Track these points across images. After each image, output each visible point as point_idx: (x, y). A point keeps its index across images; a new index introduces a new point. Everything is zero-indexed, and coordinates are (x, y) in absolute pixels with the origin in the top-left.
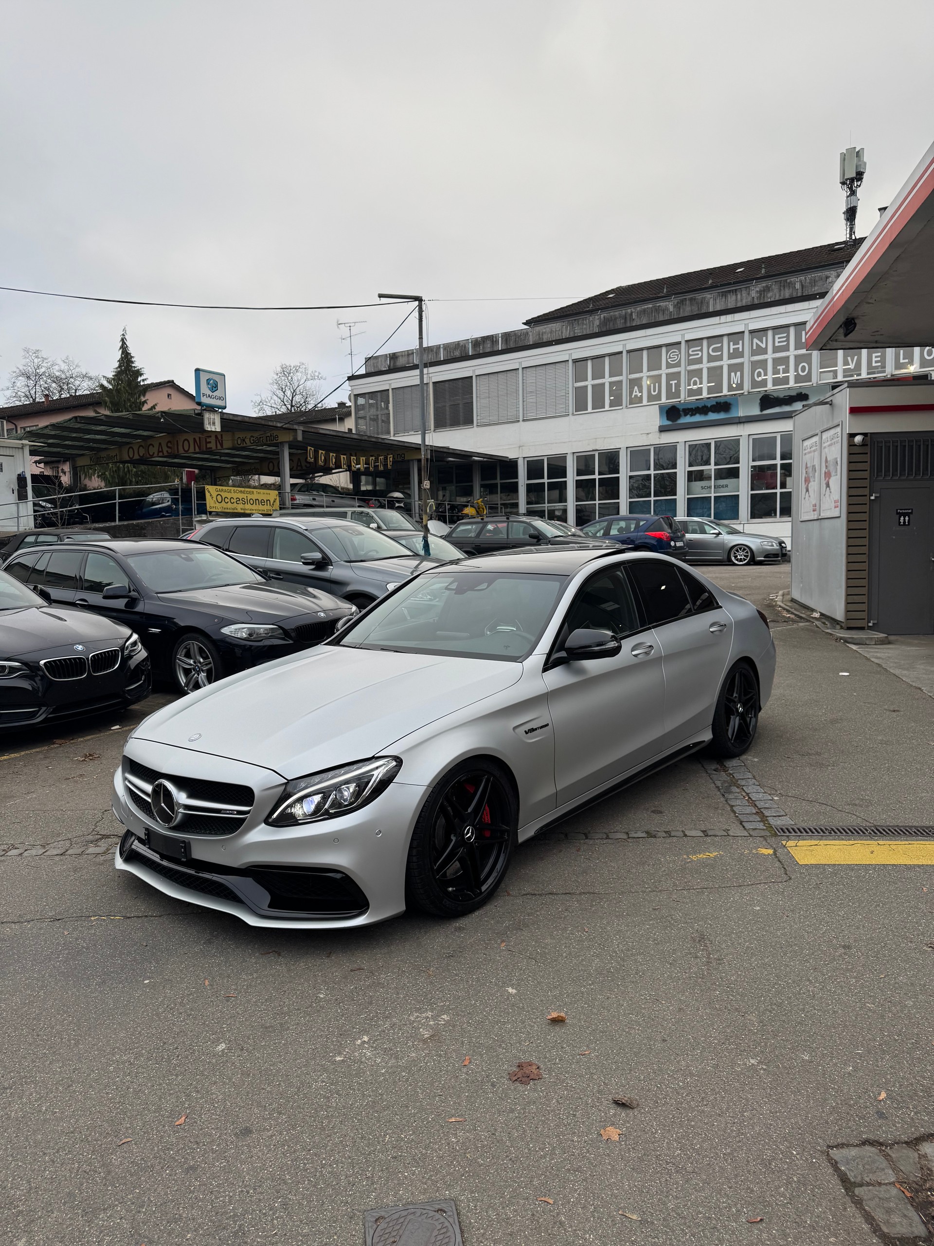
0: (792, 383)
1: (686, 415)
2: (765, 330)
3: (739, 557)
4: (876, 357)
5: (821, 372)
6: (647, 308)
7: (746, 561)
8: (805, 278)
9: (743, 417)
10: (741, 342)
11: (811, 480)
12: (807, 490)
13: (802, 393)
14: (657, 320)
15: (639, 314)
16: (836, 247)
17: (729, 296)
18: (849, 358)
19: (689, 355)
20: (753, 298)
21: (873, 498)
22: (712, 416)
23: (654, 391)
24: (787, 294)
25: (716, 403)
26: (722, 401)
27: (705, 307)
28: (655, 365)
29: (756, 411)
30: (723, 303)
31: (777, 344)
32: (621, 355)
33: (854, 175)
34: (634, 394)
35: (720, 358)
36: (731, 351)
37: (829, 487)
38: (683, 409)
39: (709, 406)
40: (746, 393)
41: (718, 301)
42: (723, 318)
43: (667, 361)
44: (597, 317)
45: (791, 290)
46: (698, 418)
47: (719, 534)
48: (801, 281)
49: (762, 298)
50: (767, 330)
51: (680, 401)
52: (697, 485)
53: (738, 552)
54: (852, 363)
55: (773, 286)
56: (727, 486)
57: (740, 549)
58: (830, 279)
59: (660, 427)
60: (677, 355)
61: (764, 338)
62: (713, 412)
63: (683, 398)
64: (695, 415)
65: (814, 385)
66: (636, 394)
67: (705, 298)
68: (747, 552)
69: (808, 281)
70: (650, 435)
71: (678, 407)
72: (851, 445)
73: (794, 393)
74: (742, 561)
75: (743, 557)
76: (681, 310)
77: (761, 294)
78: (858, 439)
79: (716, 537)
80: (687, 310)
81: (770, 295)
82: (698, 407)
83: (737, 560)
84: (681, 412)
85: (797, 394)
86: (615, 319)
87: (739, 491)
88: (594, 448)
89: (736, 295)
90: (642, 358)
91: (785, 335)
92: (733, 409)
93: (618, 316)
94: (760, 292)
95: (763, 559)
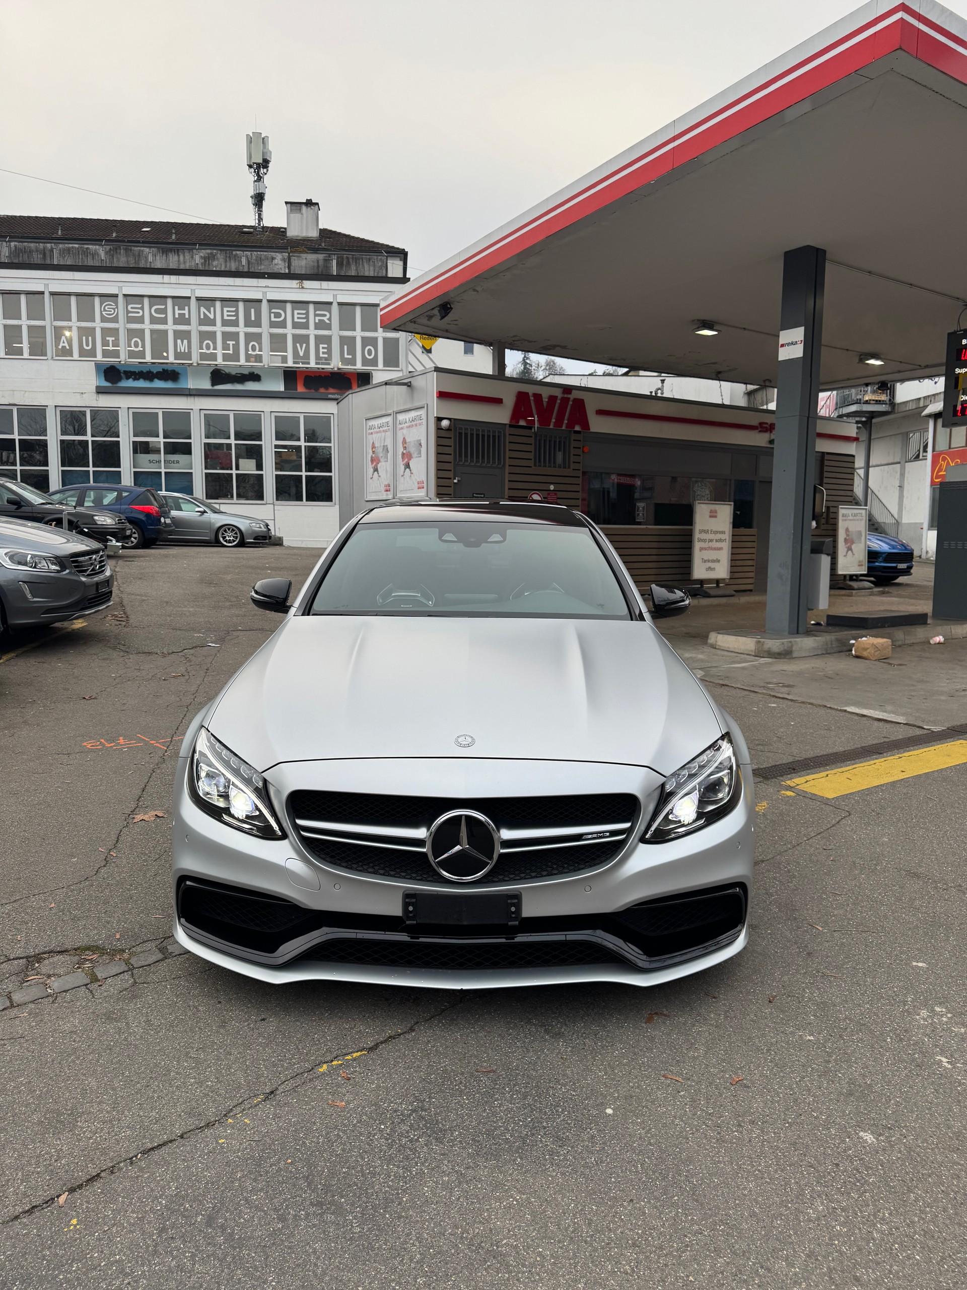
0: (242, 361)
1: (128, 378)
2: (213, 300)
3: (227, 538)
4: (323, 348)
5: (271, 355)
6: (72, 247)
7: (235, 543)
8: (251, 254)
9: (193, 389)
10: (187, 308)
11: (382, 460)
12: (376, 470)
13: (254, 373)
14: (85, 263)
15: (63, 253)
16: (245, 230)
17: (171, 256)
18: (298, 345)
19: (128, 312)
20: (197, 264)
21: (456, 481)
22: (158, 384)
23: (88, 345)
24: (233, 266)
25: (163, 369)
26: (169, 369)
27: (143, 261)
28: (86, 314)
29: (206, 385)
30: (163, 261)
31: (226, 317)
32: (42, 295)
33: (261, 161)
34: (61, 344)
35: (164, 321)
36: (177, 316)
37: (409, 468)
38: (124, 371)
39: (155, 372)
40: (195, 364)
41: (158, 258)
42: (167, 278)
43: (101, 314)
44: (4, 244)
45: (237, 263)
46: (141, 384)
47: (205, 512)
48: (247, 257)
49: (207, 265)
50: (215, 300)
51: (120, 362)
52: (144, 458)
53: (226, 532)
54: (301, 349)
55: (219, 255)
56: (178, 462)
57: (229, 529)
58: (276, 261)
59: (97, 387)
60: (114, 309)
61: (212, 309)
62: (160, 379)
63: (123, 358)
64: (138, 379)
65: (266, 366)
66: (64, 345)
67: (143, 251)
68: (236, 533)
69: (254, 258)
70: (84, 395)
71: (118, 367)
72: (439, 428)
73: (246, 372)
74: (231, 543)
75: (232, 538)
76: (115, 260)
77: (205, 261)
78: (445, 423)
79: (201, 515)
80: (122, 261)
81: (215, 263)
82: (142, 372)
83: (226, 541)
84: (122, 374)
85: (250, 373)
86: (30, 252)
87: (192, 469)
88: (11, 402)
89: (179, 255)
90: (70, 305)
91: (234, 309)
92: (181, 378)
93: (33, 248)
94: (204, 258)
95: (252, 541)
